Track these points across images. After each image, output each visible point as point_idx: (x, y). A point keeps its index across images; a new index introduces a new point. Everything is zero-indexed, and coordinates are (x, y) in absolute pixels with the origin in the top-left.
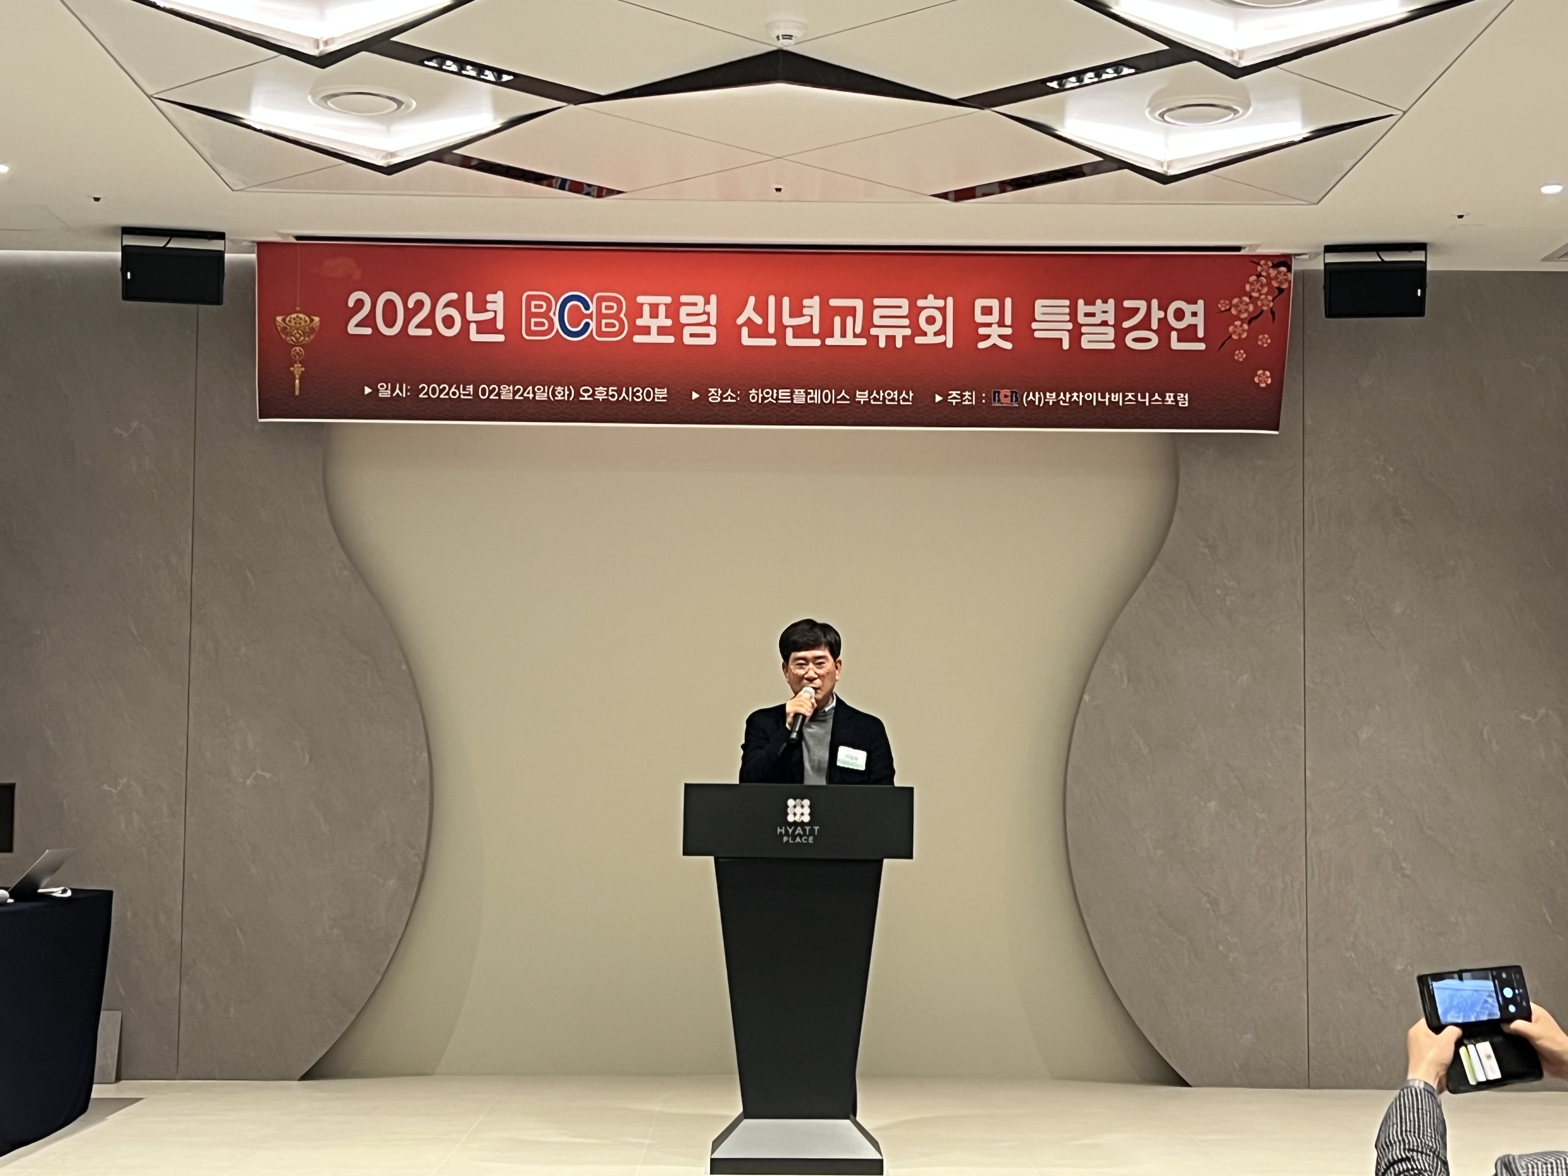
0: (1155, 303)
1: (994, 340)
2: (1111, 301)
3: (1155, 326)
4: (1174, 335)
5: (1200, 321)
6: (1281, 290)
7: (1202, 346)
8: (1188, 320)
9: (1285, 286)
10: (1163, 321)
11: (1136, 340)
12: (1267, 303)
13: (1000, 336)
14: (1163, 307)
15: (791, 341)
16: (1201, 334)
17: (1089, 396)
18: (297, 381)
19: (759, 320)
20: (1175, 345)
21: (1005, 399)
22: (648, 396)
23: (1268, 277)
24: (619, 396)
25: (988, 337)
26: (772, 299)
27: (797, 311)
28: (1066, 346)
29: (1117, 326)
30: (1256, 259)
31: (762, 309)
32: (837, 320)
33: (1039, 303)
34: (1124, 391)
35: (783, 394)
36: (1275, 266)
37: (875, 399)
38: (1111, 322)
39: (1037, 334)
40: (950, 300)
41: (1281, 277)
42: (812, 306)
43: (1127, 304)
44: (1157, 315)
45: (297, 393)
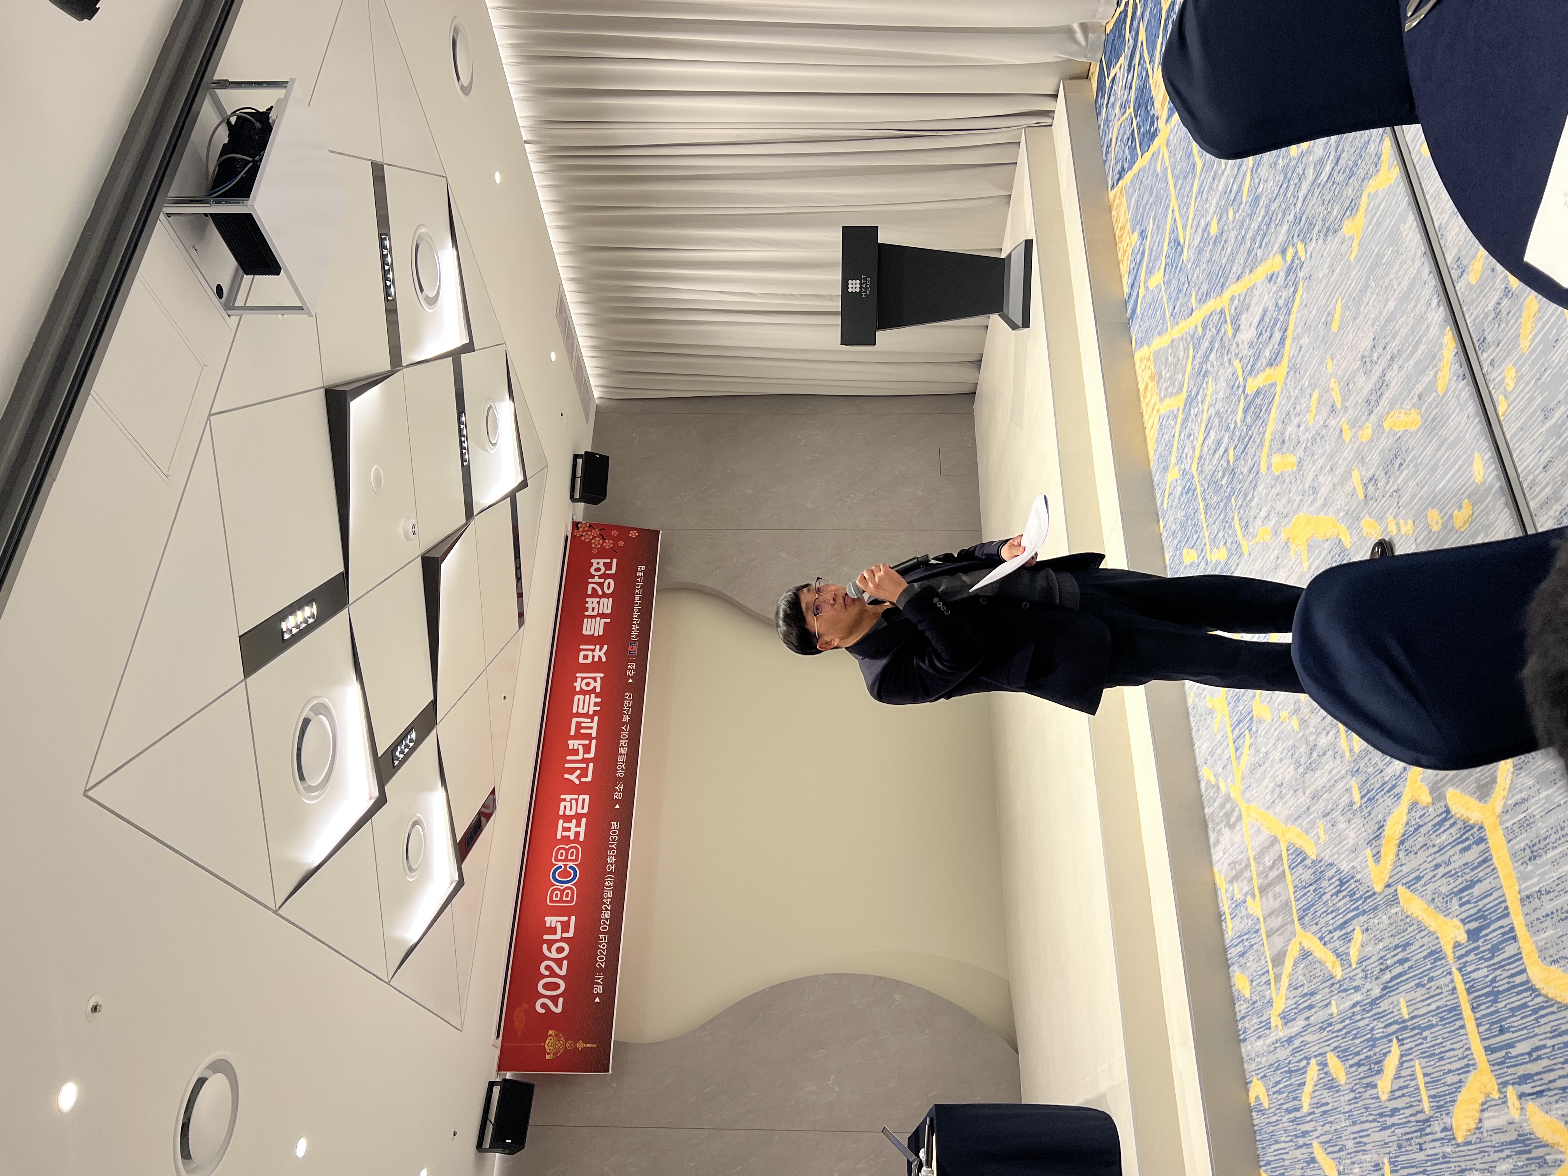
0: (590, 580)
1: (602, 654)
2: (587, 600)
3: (602, 580)
4: (607, 572)
5: (602, 561)
6: (590, 526)
7: (615, 561)
8: (601, 566)
9: (588, 525)
10: (600, 577)
11: (609, 588)
12: (595, 532)
13: (600, 650)
14: (593, 576)
15: (592, 755)
16: (609, 561)
17: (636, 609)
18: (588, 1045)
19: (578, 772)
20: (613, 571)
21: (634, 649)
22: (615, 832)
23: (583, 532)
24: (613, 849)
25: (600, 657)
26: (567, 765)
27: (575, 752)
28: (609, 620)
29: (600, 597)
30: (574, 537)
31: (572, 771)
32: (582, 731)
33: (584, 632)
34: (634, 594)
35: (621, 759)
36: (578, 528)
37: (628, 712)
38: (598, 600)
39: (601, 633)
40: (578, 675)
41: (584, 526)
42: (573, 744)
43: (589, 592)
44: (596, 579)
45: (595, 1046)
